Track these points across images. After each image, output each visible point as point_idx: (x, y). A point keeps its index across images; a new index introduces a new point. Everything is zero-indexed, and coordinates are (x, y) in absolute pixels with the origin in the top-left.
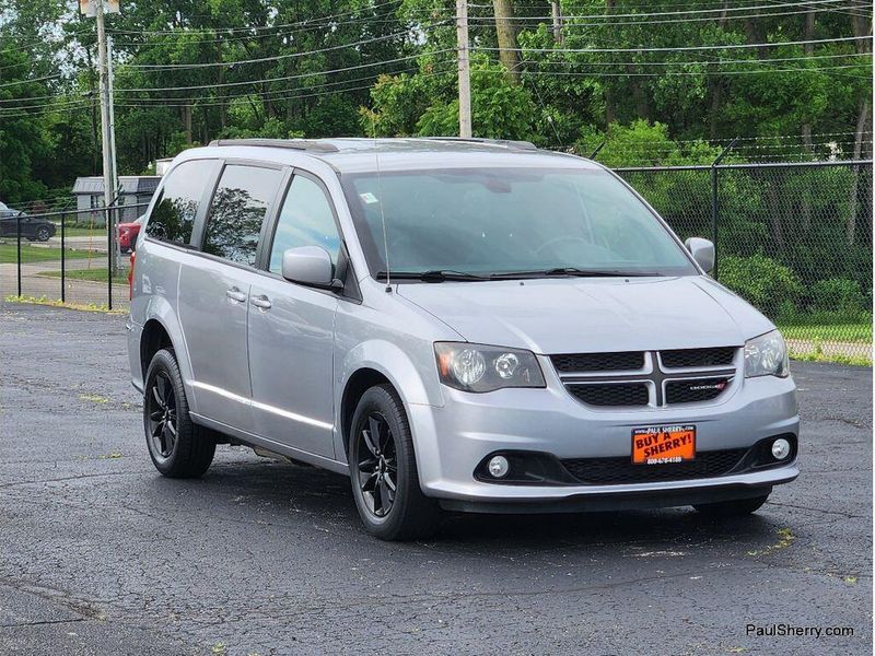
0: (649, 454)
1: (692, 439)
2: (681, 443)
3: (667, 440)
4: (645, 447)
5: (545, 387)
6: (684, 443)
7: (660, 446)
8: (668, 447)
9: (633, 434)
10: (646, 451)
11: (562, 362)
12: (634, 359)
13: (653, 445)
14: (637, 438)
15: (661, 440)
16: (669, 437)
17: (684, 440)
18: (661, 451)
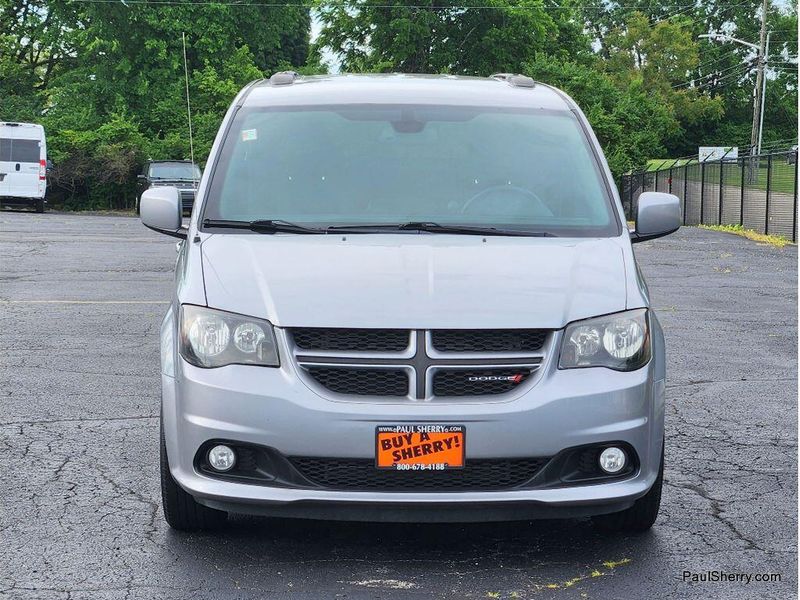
0: (399, 458)
1: (460, 442)
2: (444, 446)
3: (425, 442)
4: (393, 449)
5: (279, 367)
6: (449, 447)
7: (415, 448)
8: (426, 450)
9: (377, 432)
10: (395, 454)
11: (302, 337)
12: (395, 338)
13: (406, 446)
14: (382, 437)
15: (416, 441)
16: (428, 438)
17: (448, 443)
18: (417, 455)
